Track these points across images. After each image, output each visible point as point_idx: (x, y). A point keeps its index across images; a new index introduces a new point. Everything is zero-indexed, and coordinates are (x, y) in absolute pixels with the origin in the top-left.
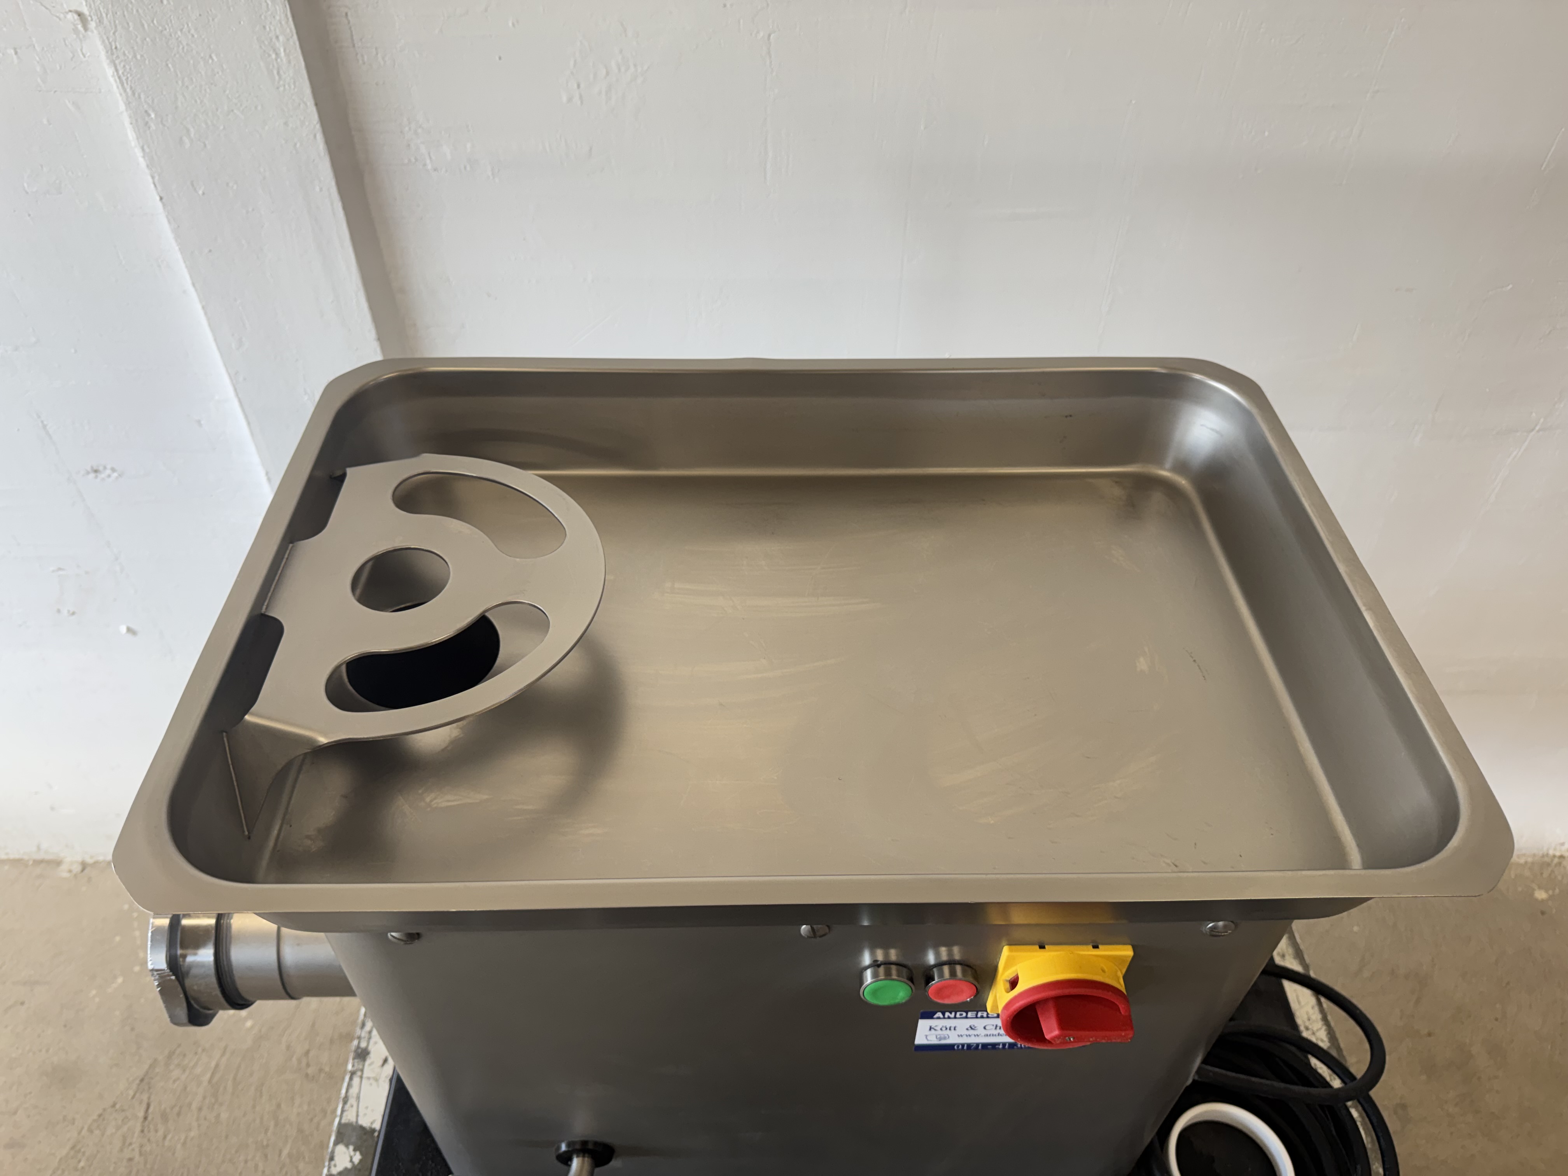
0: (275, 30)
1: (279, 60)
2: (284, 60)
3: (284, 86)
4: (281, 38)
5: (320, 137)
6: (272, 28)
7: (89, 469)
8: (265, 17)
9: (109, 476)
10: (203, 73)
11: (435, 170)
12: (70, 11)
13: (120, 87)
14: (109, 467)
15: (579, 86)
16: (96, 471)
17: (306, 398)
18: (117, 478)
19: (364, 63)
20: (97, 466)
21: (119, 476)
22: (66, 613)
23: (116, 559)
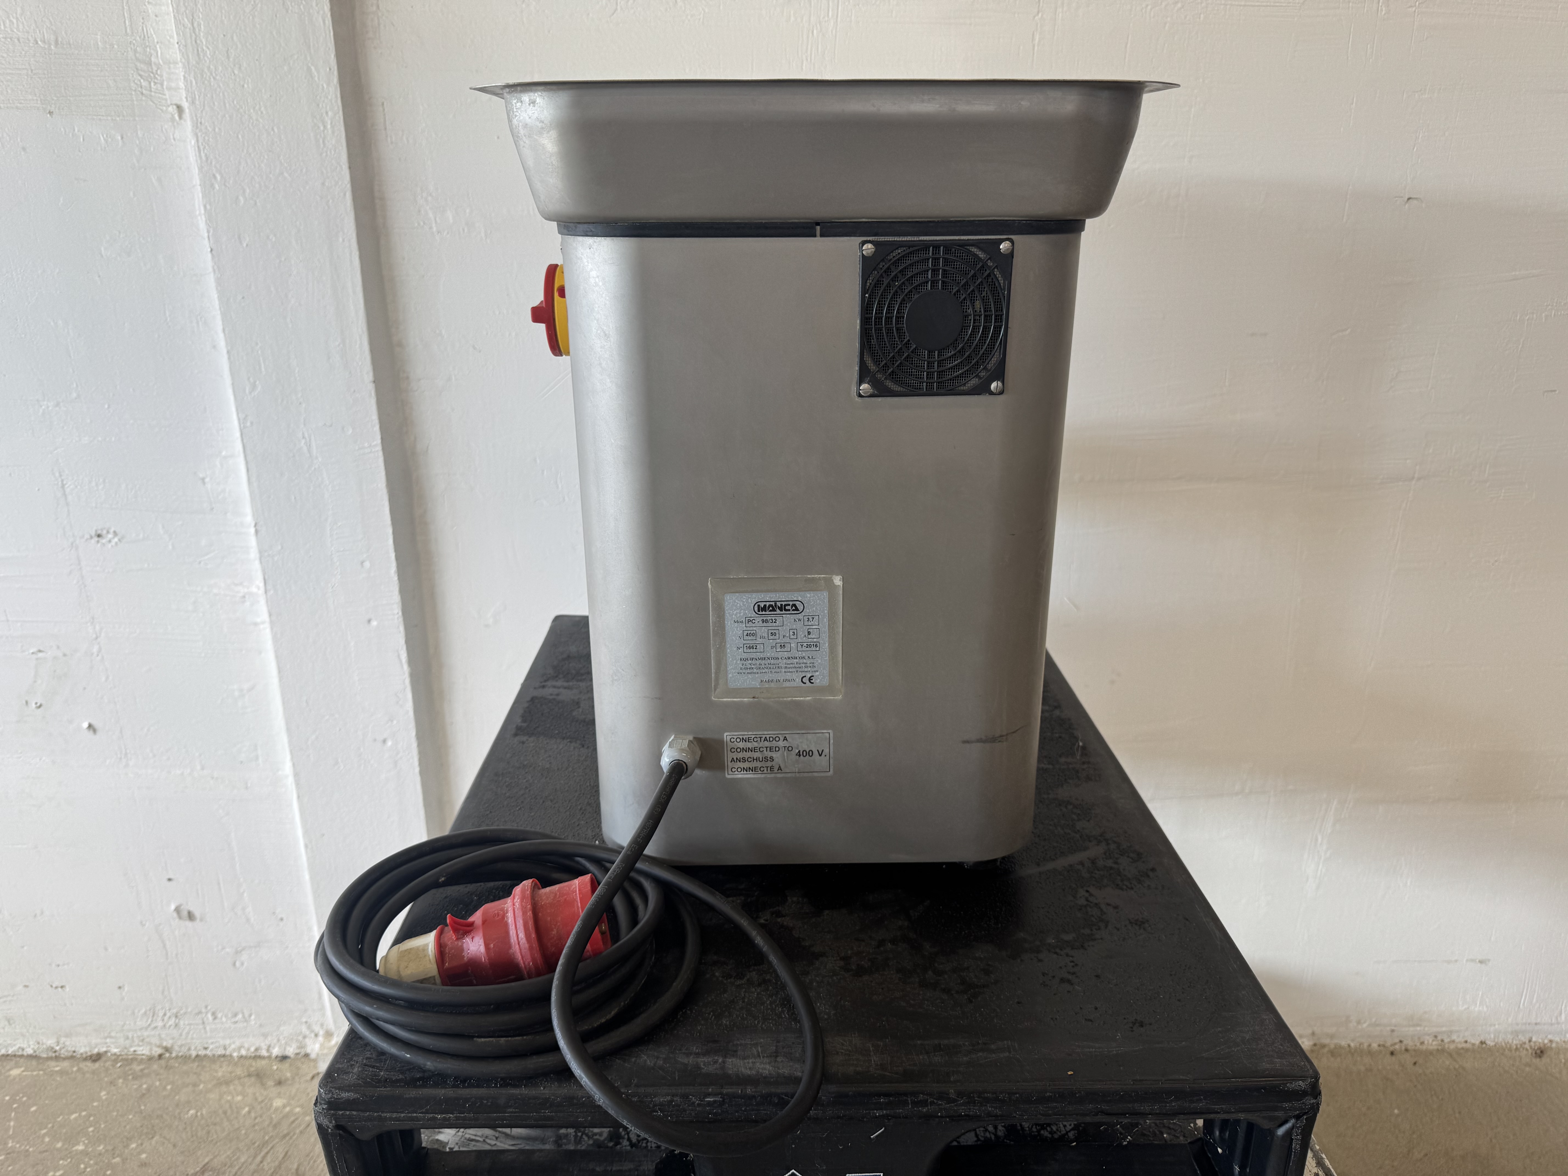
0: (326, 107)
1: (326, 131)
2: (330, 132)
3: (327, 152)
4: (330, 113)
5: (349, 194)
6: (324, 106)
7: (93, 533)
8: (320, 97)
9: (110, 541)
10: (265, 143)
11: (439, 232)
12: (171, 104)
13: (197, 154)
14: (112, 531)
16: (99, 536)
17: (303, 441)
18: (116, 543)
19: (392, 143)
20: (102, 530)
21: (119, 540)
22: (34, 706)
23: (96, 638)
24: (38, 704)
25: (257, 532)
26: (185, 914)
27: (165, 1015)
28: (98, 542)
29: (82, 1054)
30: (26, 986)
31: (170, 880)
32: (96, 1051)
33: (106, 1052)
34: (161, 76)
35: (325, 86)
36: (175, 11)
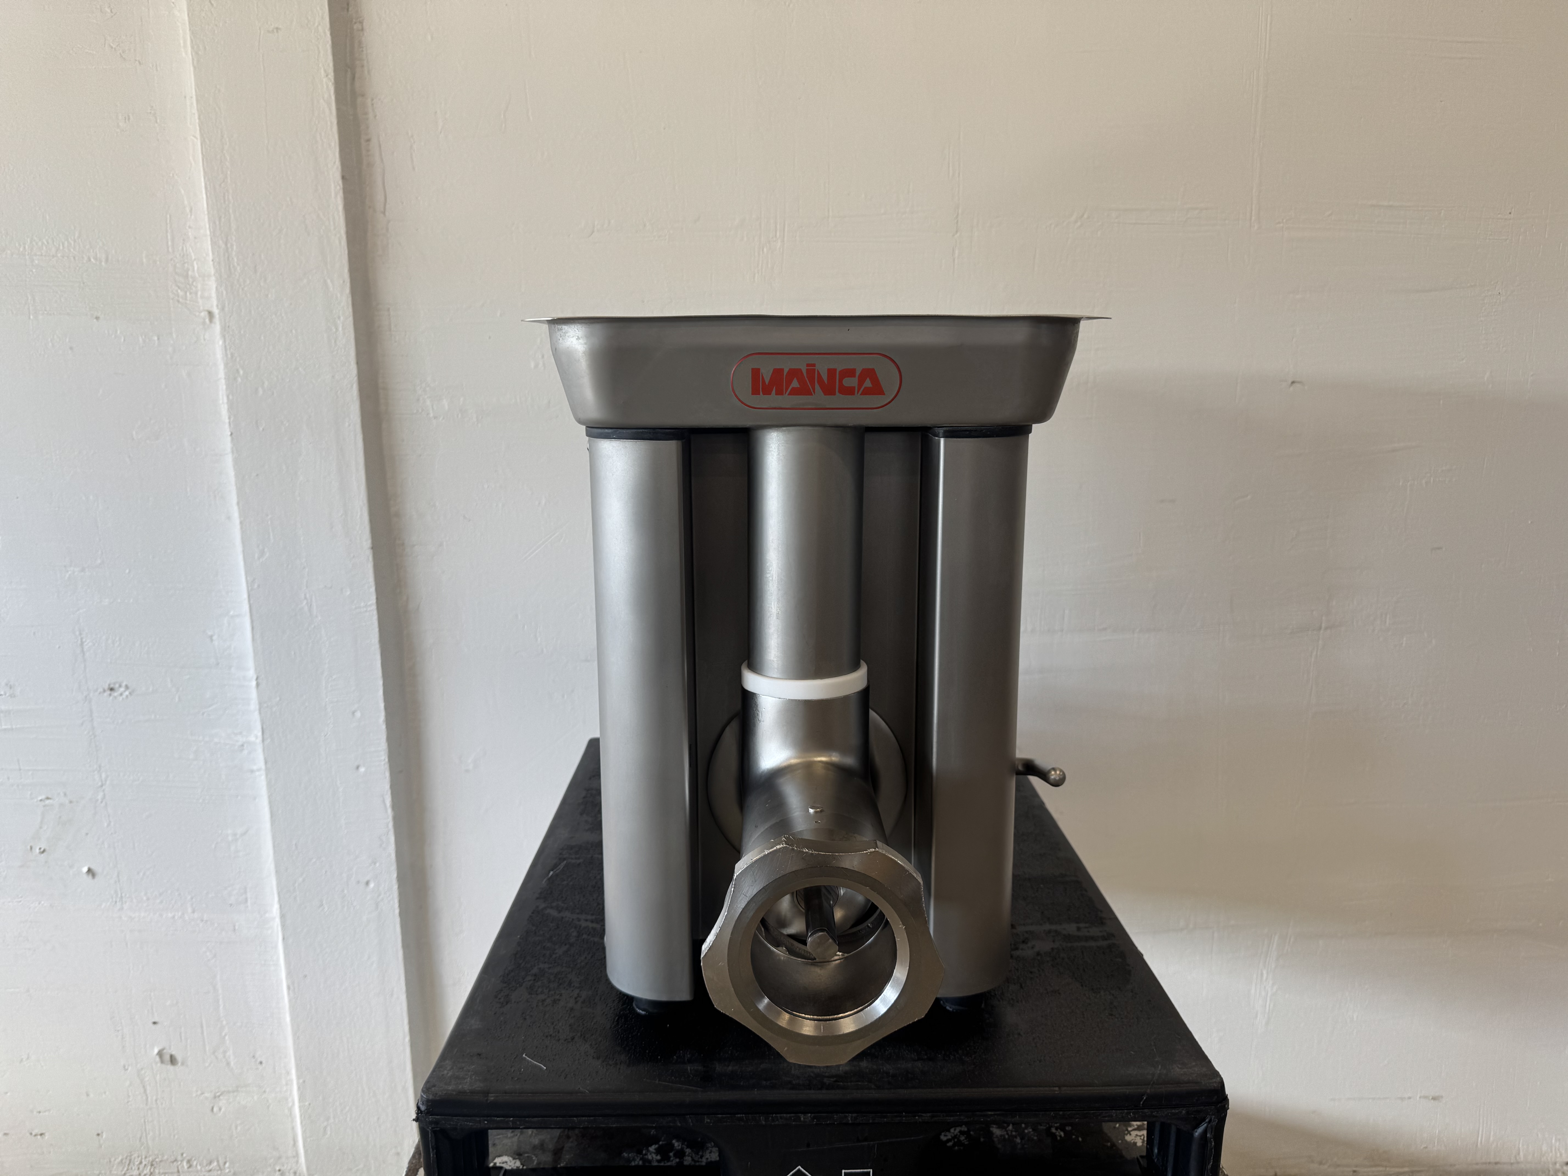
0: (339, 313)
1: (338, 334)
2: (341, 334)
3: (338, 351)
4: (342, 318)
5: (355, 387)
6: (337, 312)
7: (106, 687)
8: (334, 306)
9: (121, 694)
10: (284, 343)
11: (435, 418)
12: (204, 311)
13: (224, 353)
14: (124, 684)
16: (112, 689)
17: (305, 602)
18: (127, 696)
19: (395, 342)
20: (115, 684)
21: (130, 693)
22: (38, 851)
23: (102, 786)
24: (42, 850)
25: (258, 685)
26: (167, 1058)
27: (141, 1163)
28: (110, 695)
30: (6, 1134)
31: (155, 1023)
34: (196, 287)
35: (339, 295)
36: (212, 234)
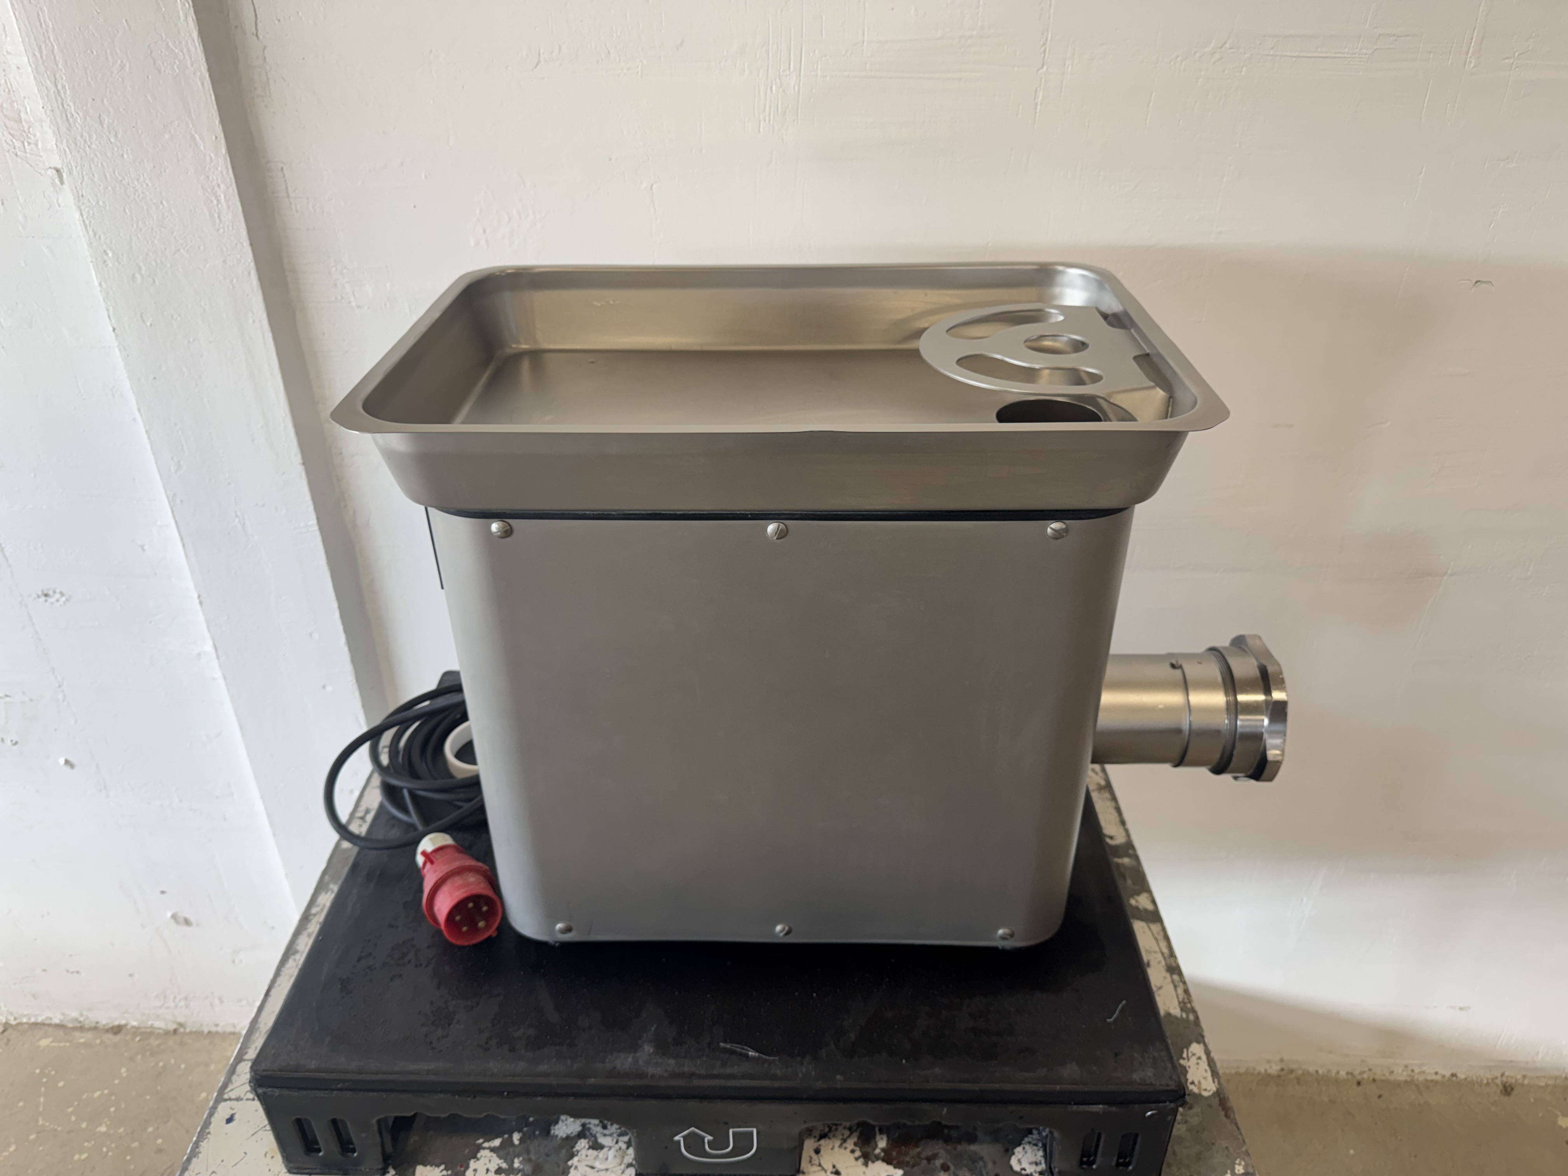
0: (217, 179)
1: (220, 205)
2: (225, 206)
3: (224, 228)
4: (222, 186)
5: (254, 273)
6: (215, 178)
7: (40, 593)
8: (209, 169)
9: (58, 600)
10: (155, 217)
11: (358, 307)
12: (50, 168)
13: (84, 229)
14: (58, 591)
15: (484, 231)
16: (46, 595)
17: (237, 520)
18: (64, 603)
19: (297, 211)
20: (48, 590)
21: (67, 600)
22: (9, 743)
23: (60, 686)
24: (14, 742)
25: (200, 605)
26: (181, 920)
27: (175, 998)
28: (46, 601)
29: (104, 1025)
30: (44, 970)
31: (163, 892)
32: (116, 1023)
33: (126, 1025)
34: (35, 136)
35: (212, 155)
36: (35, 72)
